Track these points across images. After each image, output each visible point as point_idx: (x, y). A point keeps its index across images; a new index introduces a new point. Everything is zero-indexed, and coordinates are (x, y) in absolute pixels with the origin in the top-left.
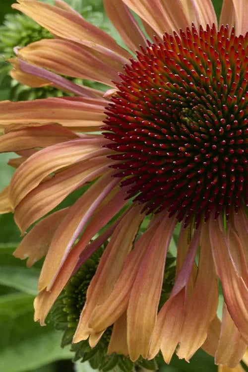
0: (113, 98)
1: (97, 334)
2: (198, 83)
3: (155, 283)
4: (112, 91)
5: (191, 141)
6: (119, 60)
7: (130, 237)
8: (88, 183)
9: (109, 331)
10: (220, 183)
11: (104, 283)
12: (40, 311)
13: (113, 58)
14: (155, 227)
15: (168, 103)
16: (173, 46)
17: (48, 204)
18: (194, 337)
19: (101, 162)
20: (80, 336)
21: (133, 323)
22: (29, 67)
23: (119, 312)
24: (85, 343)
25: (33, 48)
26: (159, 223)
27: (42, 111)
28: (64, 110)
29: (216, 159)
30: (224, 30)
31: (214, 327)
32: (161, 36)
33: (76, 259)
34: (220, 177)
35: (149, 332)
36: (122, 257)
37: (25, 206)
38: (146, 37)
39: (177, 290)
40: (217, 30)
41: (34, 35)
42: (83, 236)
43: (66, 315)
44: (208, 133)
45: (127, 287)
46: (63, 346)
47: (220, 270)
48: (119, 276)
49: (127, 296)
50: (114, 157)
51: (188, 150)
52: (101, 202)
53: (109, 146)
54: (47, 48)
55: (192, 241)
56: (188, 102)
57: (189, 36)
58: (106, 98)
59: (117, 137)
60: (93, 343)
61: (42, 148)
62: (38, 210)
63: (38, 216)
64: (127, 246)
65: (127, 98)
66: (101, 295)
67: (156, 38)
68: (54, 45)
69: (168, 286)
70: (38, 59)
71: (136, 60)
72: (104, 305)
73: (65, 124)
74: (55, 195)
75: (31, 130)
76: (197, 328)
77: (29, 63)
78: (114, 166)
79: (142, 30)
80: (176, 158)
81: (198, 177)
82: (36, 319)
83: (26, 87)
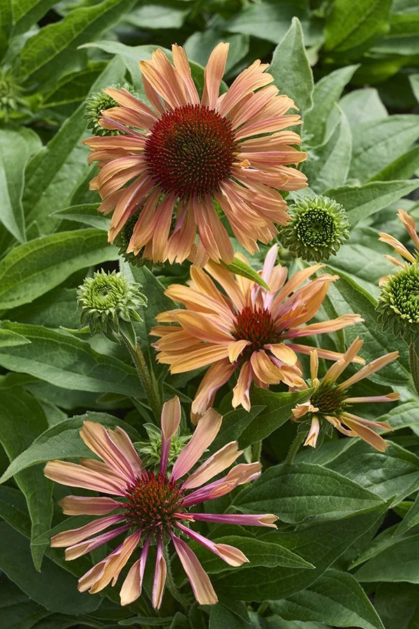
0: (150, 137)
1: (138, 249)
2: (191, 132)
3: (166, 227)
4: (150, 134)
5: (187, 160)
6: (152, 119)
7: (155, 202)
8: (136, 177)
9: (143, 248)
10: (200, 180)
11: (141, 226)
12: (111, 238)
13: (149, 118)
14: (167, 200)
15: (177, 141)
16: (179, 114)
17: (116, 186)
18: (184, 252)
19: (144, 167)
20: (129, 251)
21: (155, 244)
22: (109, 120)
23: (148, 239)
24: (132, 253)
25: (110, 111)
26: (168, 199)
27: (115, 141)
28: (125, 142)
29: (198, 168)
30: (204, 107)
31: (194, 249)
32: (174, 109)
33: (129, 213)
34: (200, 177)
35: (163, 250)
36: (150, 213)
37: (106, 187)
38: (165, 109)
39: (176, 230)
40: (201, 107)
41: (109, 104)
42: (131, 203)
43: (122, 239)
44: (196, 157)
45: (152, 229)
46: (119, 254)
47: (198, 221)
48: (149, 222)
49: (153, 232)
50: (149, 166)
51: (185, 163)
52: (142, 186)
53: (147, 160)
54: (116, 111)
55: (184, 207)
56: (186, 141)
57: (187, 109)
58: (146, 137)
59: (152, 156)
60: (136, 254)
61: (114, 159)
62: (111, 189)
63: (112, 192)
64: (153, 208)
65: (157, 138)
66: (140, 230)
67: (171, 109)
68: (121, 110)
69: (172, 228)
70: (112, 116)
71: (161, 120)
72: (142, 236)
73: (126, 148)
74: (120, 182)
75: (109, 151)
76: (186, 248)
77: (109, 118)
78: (149, 170)
79: (163, 105)
80: (180, 167)
81: (189, 177)
82: (108, 241)
83: (102, 128)
